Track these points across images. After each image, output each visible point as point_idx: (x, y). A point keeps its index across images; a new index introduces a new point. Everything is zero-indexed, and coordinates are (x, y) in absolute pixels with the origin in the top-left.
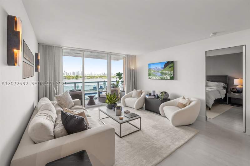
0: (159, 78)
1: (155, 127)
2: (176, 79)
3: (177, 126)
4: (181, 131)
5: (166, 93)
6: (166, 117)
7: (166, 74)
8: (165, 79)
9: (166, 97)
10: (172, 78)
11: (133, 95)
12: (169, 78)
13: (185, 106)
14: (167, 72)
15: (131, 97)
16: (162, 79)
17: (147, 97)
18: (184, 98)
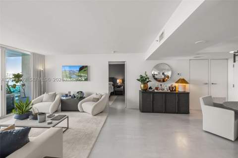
0: (74, 79)
1: (80, 122)
2: (90, 80)
3: (95, 115)
4: (99, 118)
5: (81, 92)
6: (84, 112)
7: (81, 76)
8: (80, 80)
9: (82, 96)
10: (86, 80)
11: (44, 99)
12: (84, 80)
13: (98, 99)
14: (82, 74)
15: (42, 102)
16: (77, 80)
17: (64, 98)
18: (97, 94)
